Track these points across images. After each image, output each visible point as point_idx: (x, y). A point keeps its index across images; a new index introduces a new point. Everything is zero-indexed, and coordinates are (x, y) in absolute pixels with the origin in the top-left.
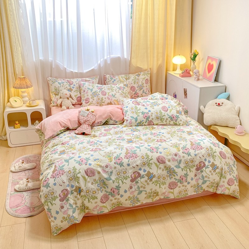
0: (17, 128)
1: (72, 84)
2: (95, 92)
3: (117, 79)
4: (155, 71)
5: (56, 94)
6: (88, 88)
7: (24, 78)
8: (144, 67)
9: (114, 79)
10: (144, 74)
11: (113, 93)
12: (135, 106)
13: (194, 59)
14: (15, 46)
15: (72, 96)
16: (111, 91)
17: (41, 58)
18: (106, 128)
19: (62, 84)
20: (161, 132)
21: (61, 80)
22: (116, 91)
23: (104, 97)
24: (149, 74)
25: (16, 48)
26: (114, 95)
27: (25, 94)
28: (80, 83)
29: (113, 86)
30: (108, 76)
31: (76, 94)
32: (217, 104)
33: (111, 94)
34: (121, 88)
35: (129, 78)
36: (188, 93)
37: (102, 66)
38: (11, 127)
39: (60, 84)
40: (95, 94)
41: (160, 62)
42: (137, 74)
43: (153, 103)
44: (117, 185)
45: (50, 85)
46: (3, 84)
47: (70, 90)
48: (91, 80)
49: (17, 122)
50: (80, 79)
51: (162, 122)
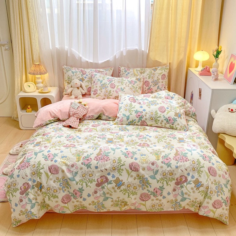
0: (29, 112)
1: (85, 74)
2: (105, 84)
3: (131, 72)
4: (175, 66)
5: (69, 83)
6: (99, 80)
7: (39, 64)
8: (164, 60)
9: (128, 72)
10: (161, 69)
11: (123, 87)
12: (130, 104)
13: (216, 56)
14: (33, 33)
15: (82, 86)
16: (120, 84)
17: (57, 46)
18: (95, 124)
19: (75, 73)
20: (148, 134)
21: (75, 69)
22: (126, 84)
23: (112, 90)
24: (167, 69)
25: (34, 35)
26: (123, 88)
27: (40, 80)
28: (92, 73)
29: (124, 79)
30: (122, 68)
31: (87, 84)
32: (230, 110)
33: (120, 87)
34: (132, 82)
35: (144, 71)
36: (202, 93)
37: (117, 58)
38: (23, 111)
39: (73, 73)
40: (104, 86)
41: (181, 57)
42: (154, 68)
43: (151, 101)
44: (81, 187)
45: (64, 73)
46: (21, 69)
47: (82, 80)
48: (104, 71)
49: (29, 107)
50: (94, 70)
51: (157, 123)
